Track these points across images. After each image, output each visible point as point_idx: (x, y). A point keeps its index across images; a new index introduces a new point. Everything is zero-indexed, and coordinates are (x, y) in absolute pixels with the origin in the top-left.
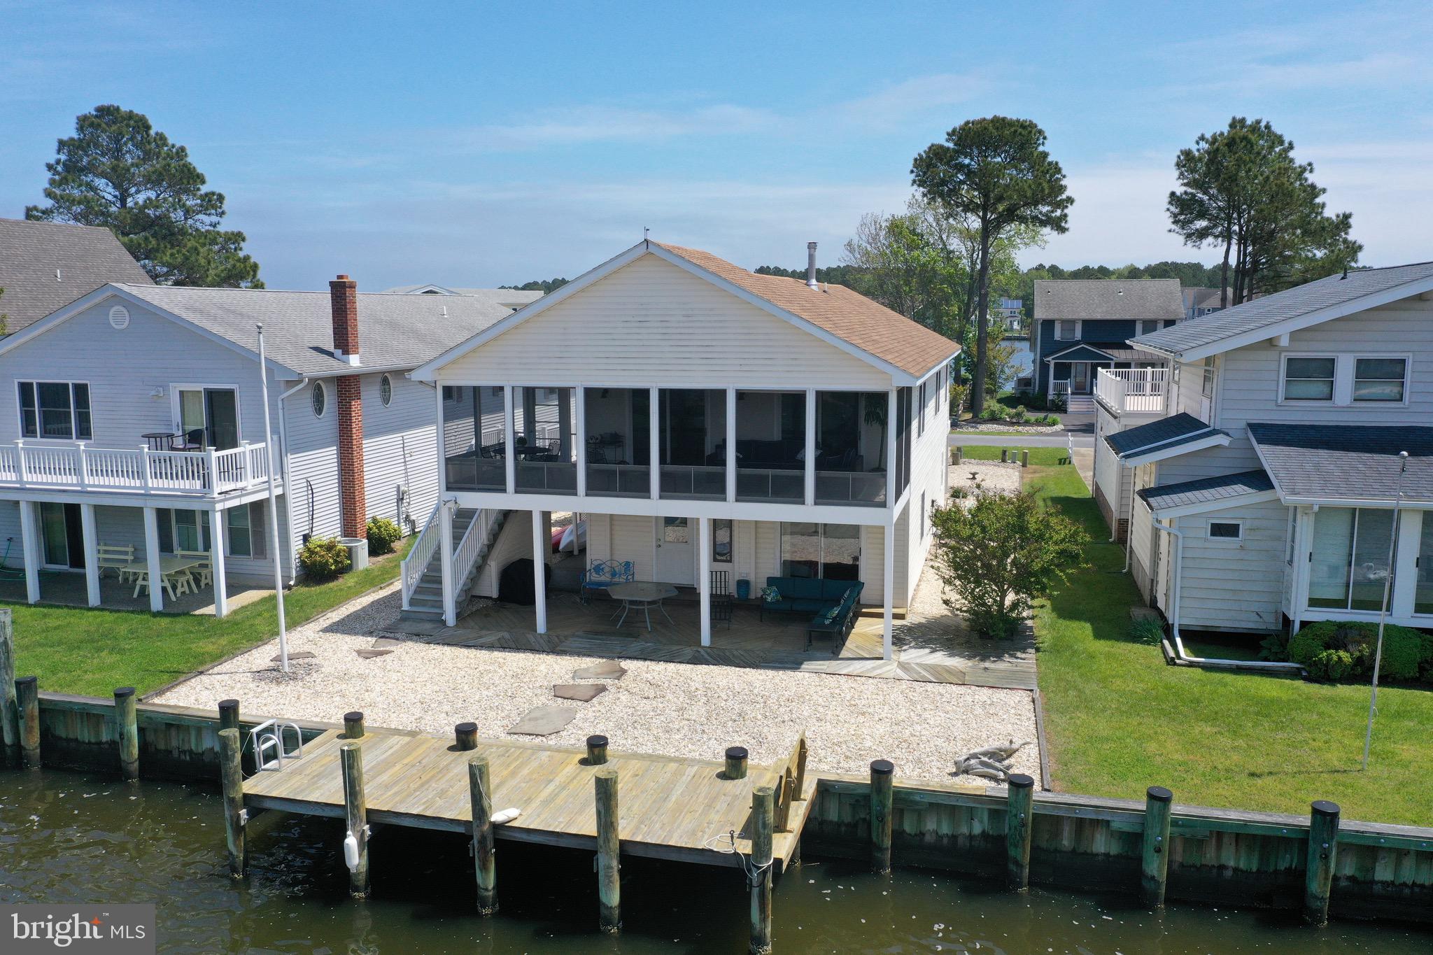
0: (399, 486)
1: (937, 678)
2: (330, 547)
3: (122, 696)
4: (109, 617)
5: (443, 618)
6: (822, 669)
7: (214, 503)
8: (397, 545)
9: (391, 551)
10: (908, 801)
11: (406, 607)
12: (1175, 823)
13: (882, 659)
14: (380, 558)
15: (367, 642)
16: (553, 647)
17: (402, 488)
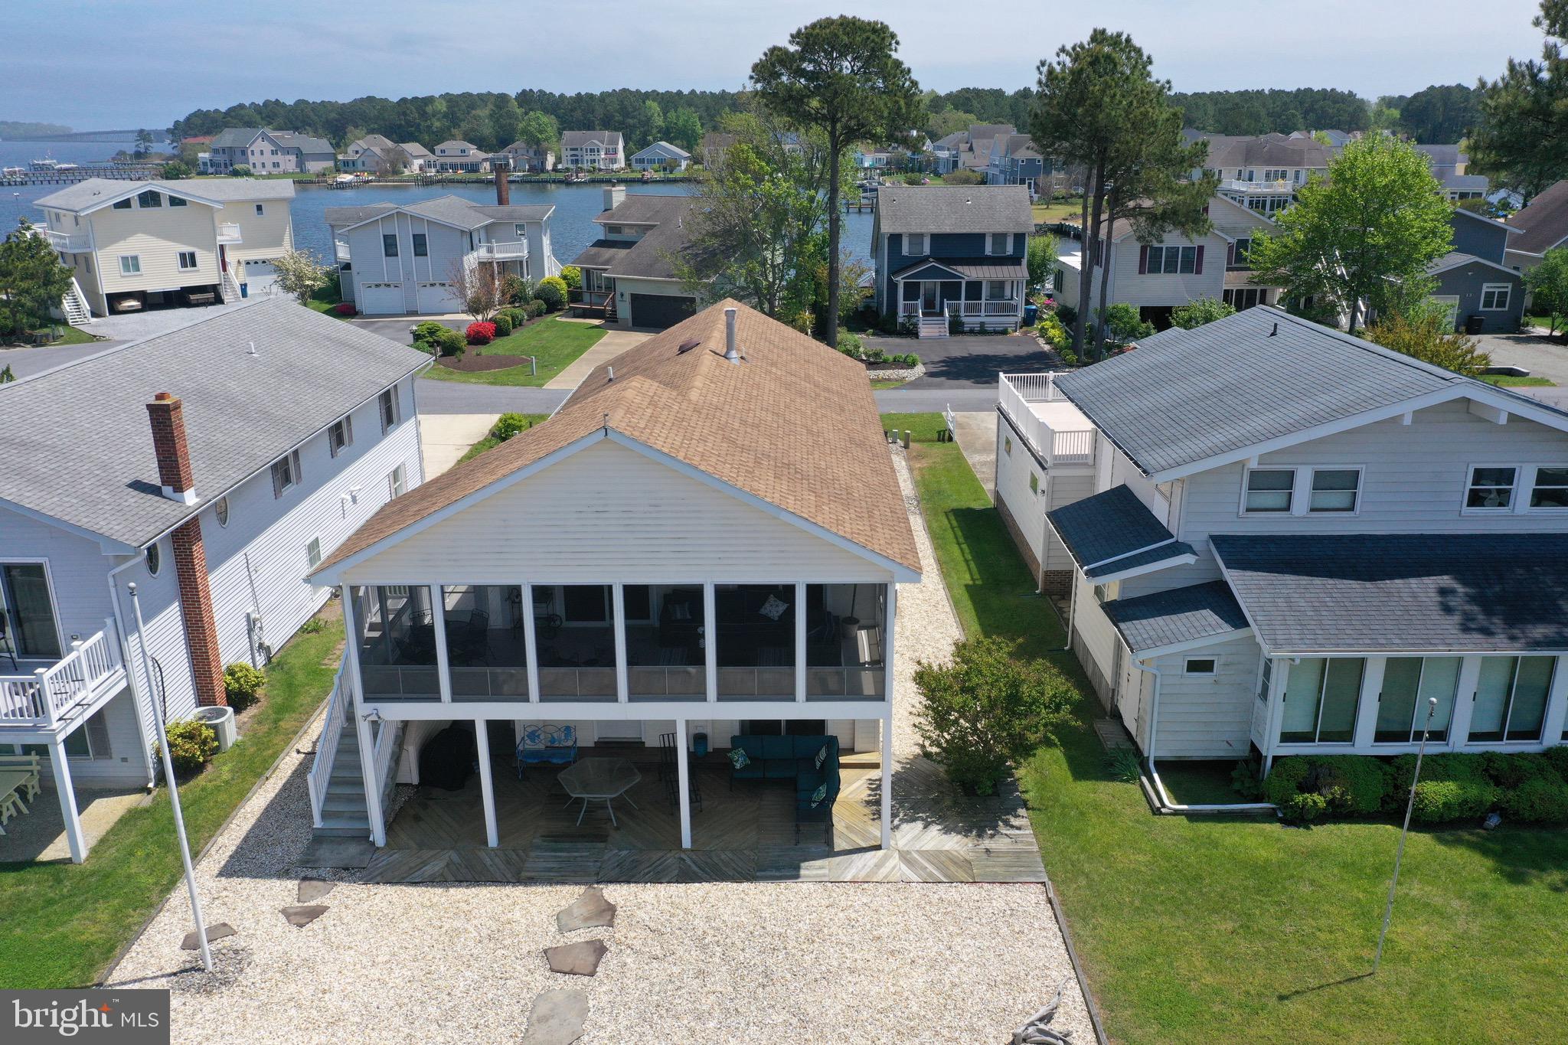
0: (248, 615)
1: (946, 876)
5: (371, 839)
6: (824, 876)
7: (55, 734)
8: (260, 692)
9: (254, 700)
11: (318, 823)
13: (878, 848)
14: (245, 716)
16: (518, 876)
17: (253, 616)
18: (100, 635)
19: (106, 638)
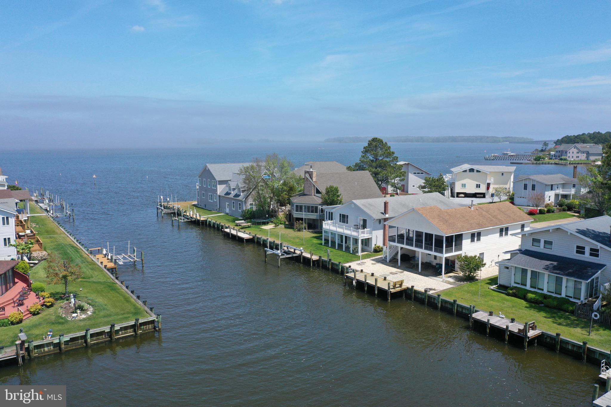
1: (445, 282)
2: (378, 247)
3: (339, 263)
4: (345, 253)
5: (387, 261)
6: (431, 278)
7: (359, 238)
10: (416, 292)
11: (383, 258)
12: (441, 299)
13: (442, 278)
15: (374, 262)
18: (369, 229)
19: (370, 230)
